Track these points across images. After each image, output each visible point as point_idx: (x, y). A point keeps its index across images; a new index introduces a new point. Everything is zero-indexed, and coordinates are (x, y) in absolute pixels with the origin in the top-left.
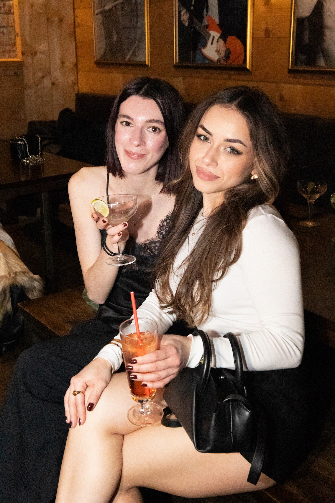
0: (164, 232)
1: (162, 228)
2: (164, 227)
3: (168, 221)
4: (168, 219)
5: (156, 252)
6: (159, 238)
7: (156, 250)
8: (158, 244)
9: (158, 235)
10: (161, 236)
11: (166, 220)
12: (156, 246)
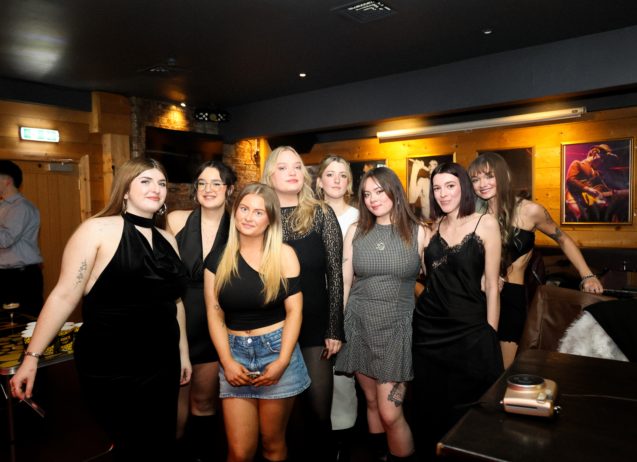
0: (465, 241)
1: (465, 240)
2: (466, 239)
3: (470, 236)
4: (470, 235)
5: (458, 251)
6: (462, 244)
7: (458, 250)
8: (460, 247)
9: (462, 243)
10: (463, 243)
11: (468, 236)
12: (459, 248)
